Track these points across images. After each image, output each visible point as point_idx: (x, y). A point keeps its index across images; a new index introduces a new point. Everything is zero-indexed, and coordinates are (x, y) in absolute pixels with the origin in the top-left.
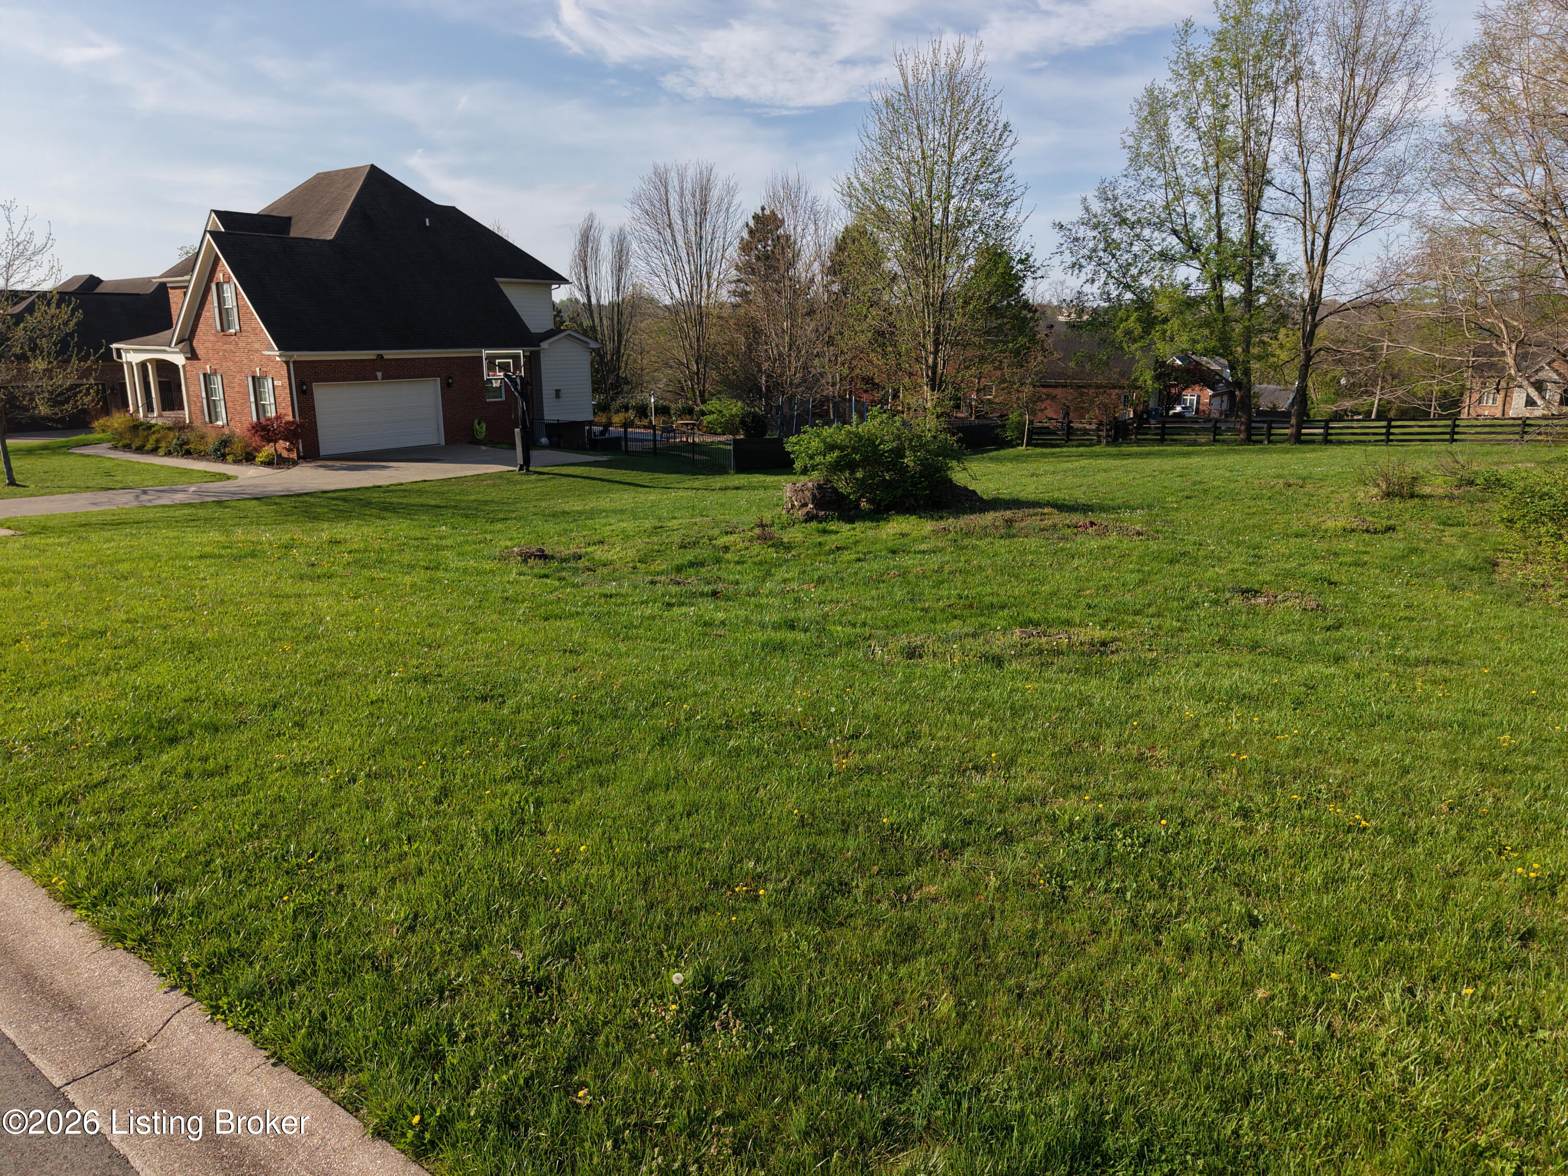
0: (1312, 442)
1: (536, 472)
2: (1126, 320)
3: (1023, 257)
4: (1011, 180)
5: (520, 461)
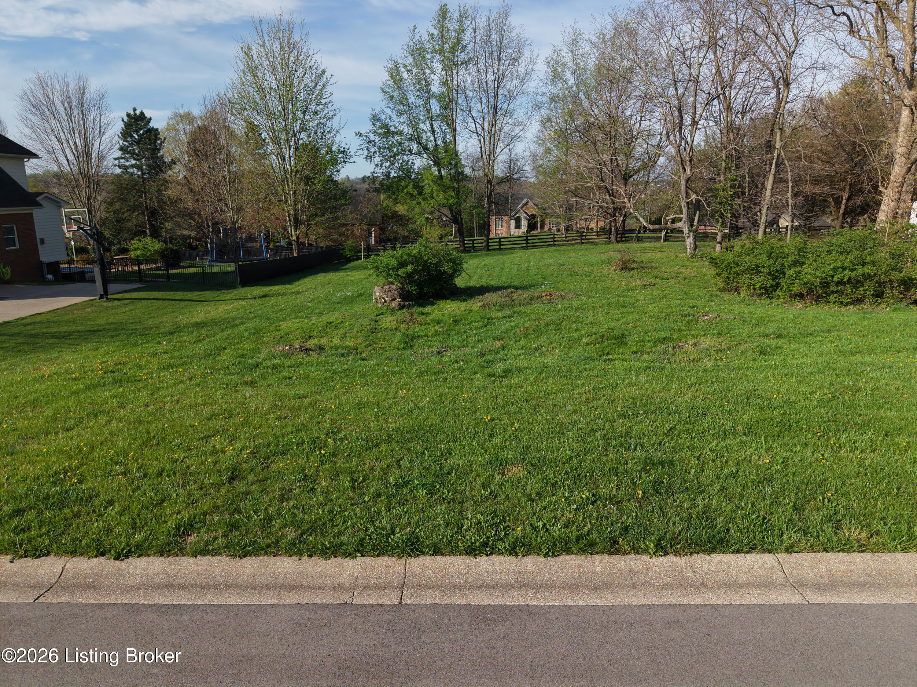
5: (100, 291)
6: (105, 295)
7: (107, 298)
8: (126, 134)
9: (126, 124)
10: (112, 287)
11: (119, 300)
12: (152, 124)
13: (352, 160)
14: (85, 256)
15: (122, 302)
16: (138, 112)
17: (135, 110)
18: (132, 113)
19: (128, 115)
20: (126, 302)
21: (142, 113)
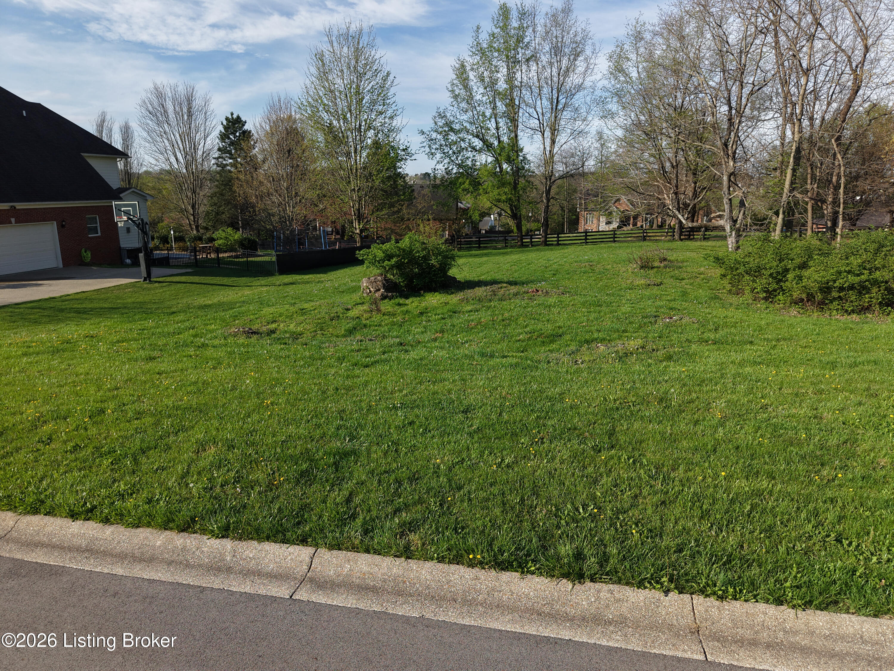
0: (552, 245)
1: (156, 282)
2: (463, 184)
3: (404, 147)
4: (395, 104)
5: (144, 274)
6: (148, 277)
7: (150, 281)
8: (223, 137)
9: (225, 128)
10: (155, 271)
11: (160, 282)
12: (246, 127)
13: (413, 158)
14: (181, 244)
15: (161, 284)
16: (235, 116)
17: (232, 114)
18: (230, 117)
19: (227, 119)
20: (165, 284)
21: (238, 117)
